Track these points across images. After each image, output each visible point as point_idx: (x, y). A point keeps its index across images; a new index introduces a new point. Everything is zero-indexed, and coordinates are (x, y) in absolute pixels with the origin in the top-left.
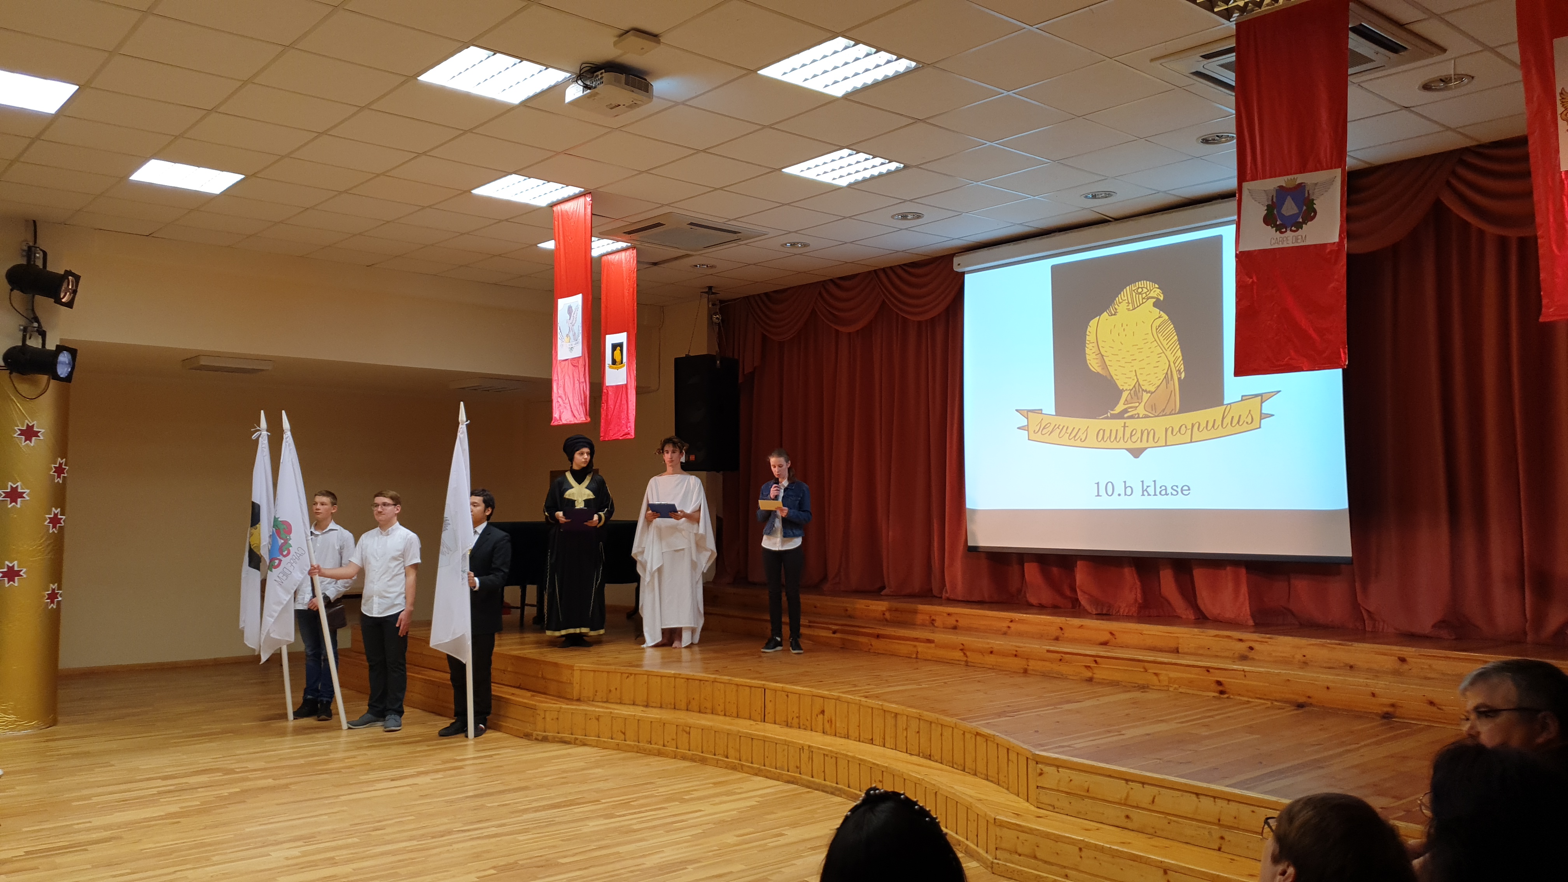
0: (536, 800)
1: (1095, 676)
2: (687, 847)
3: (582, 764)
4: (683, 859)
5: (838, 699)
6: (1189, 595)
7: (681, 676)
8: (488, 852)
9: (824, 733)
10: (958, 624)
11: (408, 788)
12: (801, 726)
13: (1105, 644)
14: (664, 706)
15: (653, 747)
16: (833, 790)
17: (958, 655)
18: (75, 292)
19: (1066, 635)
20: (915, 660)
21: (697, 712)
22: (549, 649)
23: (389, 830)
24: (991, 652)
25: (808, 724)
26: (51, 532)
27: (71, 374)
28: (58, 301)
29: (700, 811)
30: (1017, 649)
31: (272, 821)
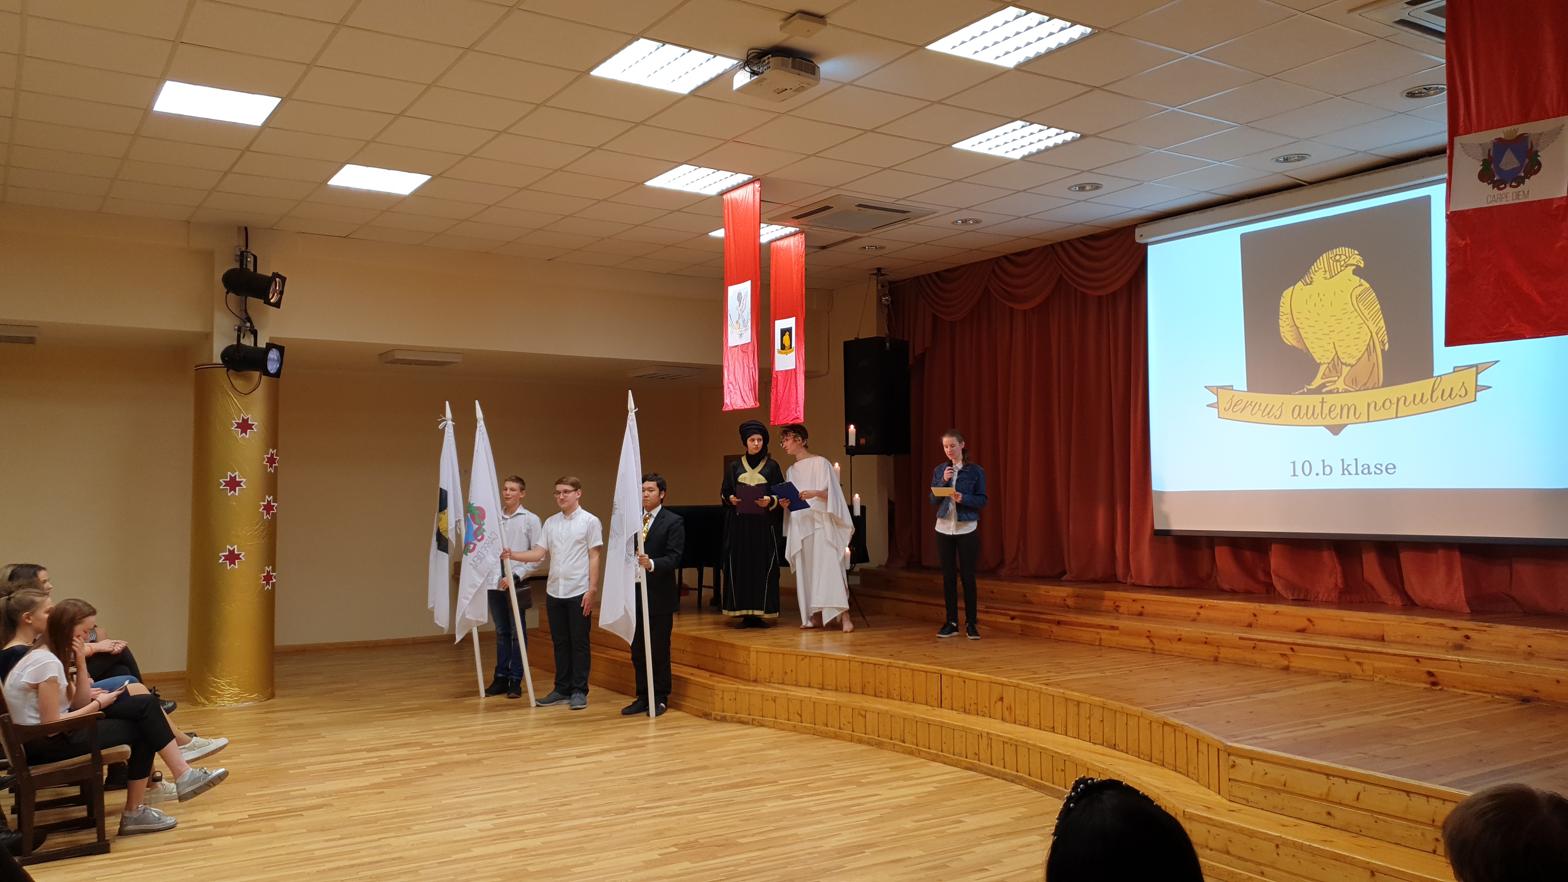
0: (715, 780)
1: (1292, 664)
2: (865, 831)
3: (760, 744)
4: (860, 843)
5: (1017, 686)
6: (1397, 582)
7: (856, 660)
8: (669, 829)
9: (1003, 720)
10: (1144, 610)
11: (593, 765)
12: (979, 712)
13: (1302, 631)
14: (839, 689)
15: (829, 730)
16: (1013, 778)
17: (1144, 642)
18: (281, 293)
19: (1260, 622)
20: (1098, 648)
21: (873, 696)
22: (725, 630)
23: (575, 806)
24: (1180, 640)
25: (986, 711)
26: (265, 518)
27: (279, 370)
28: (267, 302)
29: (879, 795)
30: (1207, 636)
31: (466, 794)
